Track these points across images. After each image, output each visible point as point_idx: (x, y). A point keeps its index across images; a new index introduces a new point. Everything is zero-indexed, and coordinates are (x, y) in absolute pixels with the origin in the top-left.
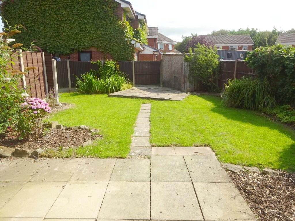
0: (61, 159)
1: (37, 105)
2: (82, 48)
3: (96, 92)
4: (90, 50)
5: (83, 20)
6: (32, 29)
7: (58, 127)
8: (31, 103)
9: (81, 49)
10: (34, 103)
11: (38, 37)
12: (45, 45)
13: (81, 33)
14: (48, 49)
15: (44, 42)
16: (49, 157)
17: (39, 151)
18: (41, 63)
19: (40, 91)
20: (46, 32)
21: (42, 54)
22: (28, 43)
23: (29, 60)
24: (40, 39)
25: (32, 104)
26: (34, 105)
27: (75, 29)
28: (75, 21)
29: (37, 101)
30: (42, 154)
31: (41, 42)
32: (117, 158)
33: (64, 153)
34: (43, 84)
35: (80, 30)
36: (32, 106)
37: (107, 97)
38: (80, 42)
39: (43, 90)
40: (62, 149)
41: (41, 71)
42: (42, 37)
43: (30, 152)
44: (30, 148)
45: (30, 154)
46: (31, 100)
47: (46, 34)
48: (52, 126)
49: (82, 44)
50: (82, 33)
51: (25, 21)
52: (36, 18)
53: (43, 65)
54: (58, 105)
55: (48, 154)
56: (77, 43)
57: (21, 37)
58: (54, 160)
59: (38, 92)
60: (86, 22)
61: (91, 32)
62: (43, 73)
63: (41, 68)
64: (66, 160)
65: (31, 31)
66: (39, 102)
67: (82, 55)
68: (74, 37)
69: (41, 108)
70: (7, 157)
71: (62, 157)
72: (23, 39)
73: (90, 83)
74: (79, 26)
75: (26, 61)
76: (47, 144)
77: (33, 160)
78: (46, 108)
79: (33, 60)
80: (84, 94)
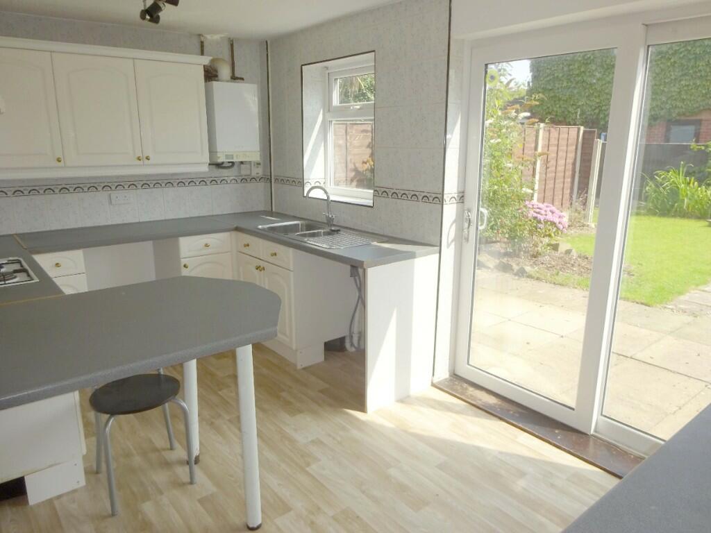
0: (553, 285)
1: (546, 215)
2: (679, 114)
3: (684, 215)
4: (698, 118)
5: (694, 49)
6: (579, 78)
7: (568, 252)
8: (538, 210)
9: (674, 115)
10: (543, 212)
11: (587, 94)
12: (597, 111)
13: (680, 81)
14: (601, 118)
15: (598, 103)
16: (538, 279)
17: (528, 269)
18: (574, 147)
19: (561, 197)
20: (605, 84)
21: (579, 129)
22: (565, 108)
23: (553, 141)
24: (592, 99)
25: (539, 213)
26: (542, 215)
27: (670, 71)
28: (672, 54)
29: (548, 209)
30: (531, 273)
31: (591, 104)
32: (637, 303)
33: (559, 279)
34: (569, 185)
35: (680, 74)
36: (539, 215)
37: (705, 226)
38: (675, 100)
39: (567, 196)
40: (557, 274)
41: (570, 161)
42: (595, 94)
43: (516, 268)
44: (518, 264)
45: (515, 271)
46: (539, 206)
47: (603, 87)
48: (559, 249)
49: (679, 104)
50: (686, 80)
51: (569, 65)
52: (590, 57)
53: (576, 149)
54: (588, 226)
55: (538, 275)
56: (667, 103)
57: (555, 96)
58: (543, 284)
59: (556, 198)
60: (700, 53)
61: (707, 76)
62: (574, 164)
63: (571, 155)
64: (558, 287)
65: (577, 83)
66: (551, 211)
67: (675, 129)
68: (663, 91)
69: (551, 222)
70: (489, 268)
71: (554, 283)
72: (559, 100)
73: (675, 192)
74: (682, 64)
75: (547, 143)
76: (541, 266)
77: (517, 278)
78: (559, 223)
79: (560, 140)
80: (655, 214)
